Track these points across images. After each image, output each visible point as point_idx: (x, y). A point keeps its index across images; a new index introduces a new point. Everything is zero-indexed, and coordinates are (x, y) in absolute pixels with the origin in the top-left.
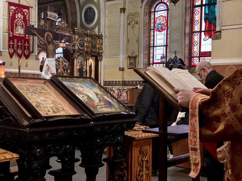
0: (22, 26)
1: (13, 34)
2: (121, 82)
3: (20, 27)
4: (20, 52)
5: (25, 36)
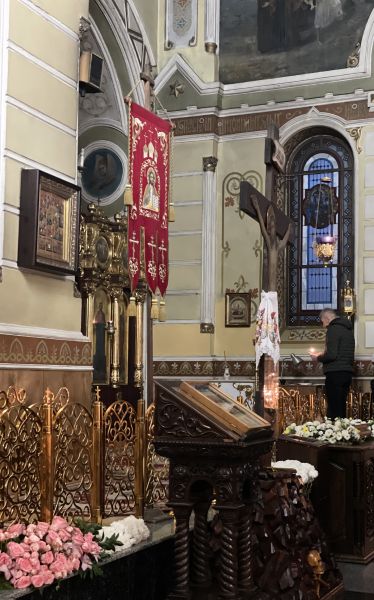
0: (156, 186)
1: (138, 212)
2: (209, 366)
4: (153, 270)
5: (161, 219)
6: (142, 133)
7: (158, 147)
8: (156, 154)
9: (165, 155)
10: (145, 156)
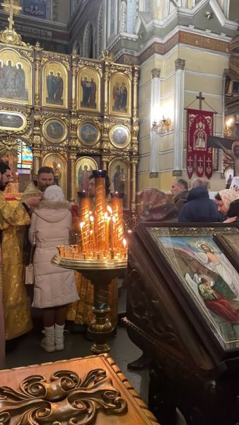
0: (204, 138)
1: (192, 149)
3: (200, 140)
4: (200, 170)
5: (207, 150)
6: (195, 119)
7: (205, 122)
8: (204, 125)
9: (211, 124)
10: (197, 127)
